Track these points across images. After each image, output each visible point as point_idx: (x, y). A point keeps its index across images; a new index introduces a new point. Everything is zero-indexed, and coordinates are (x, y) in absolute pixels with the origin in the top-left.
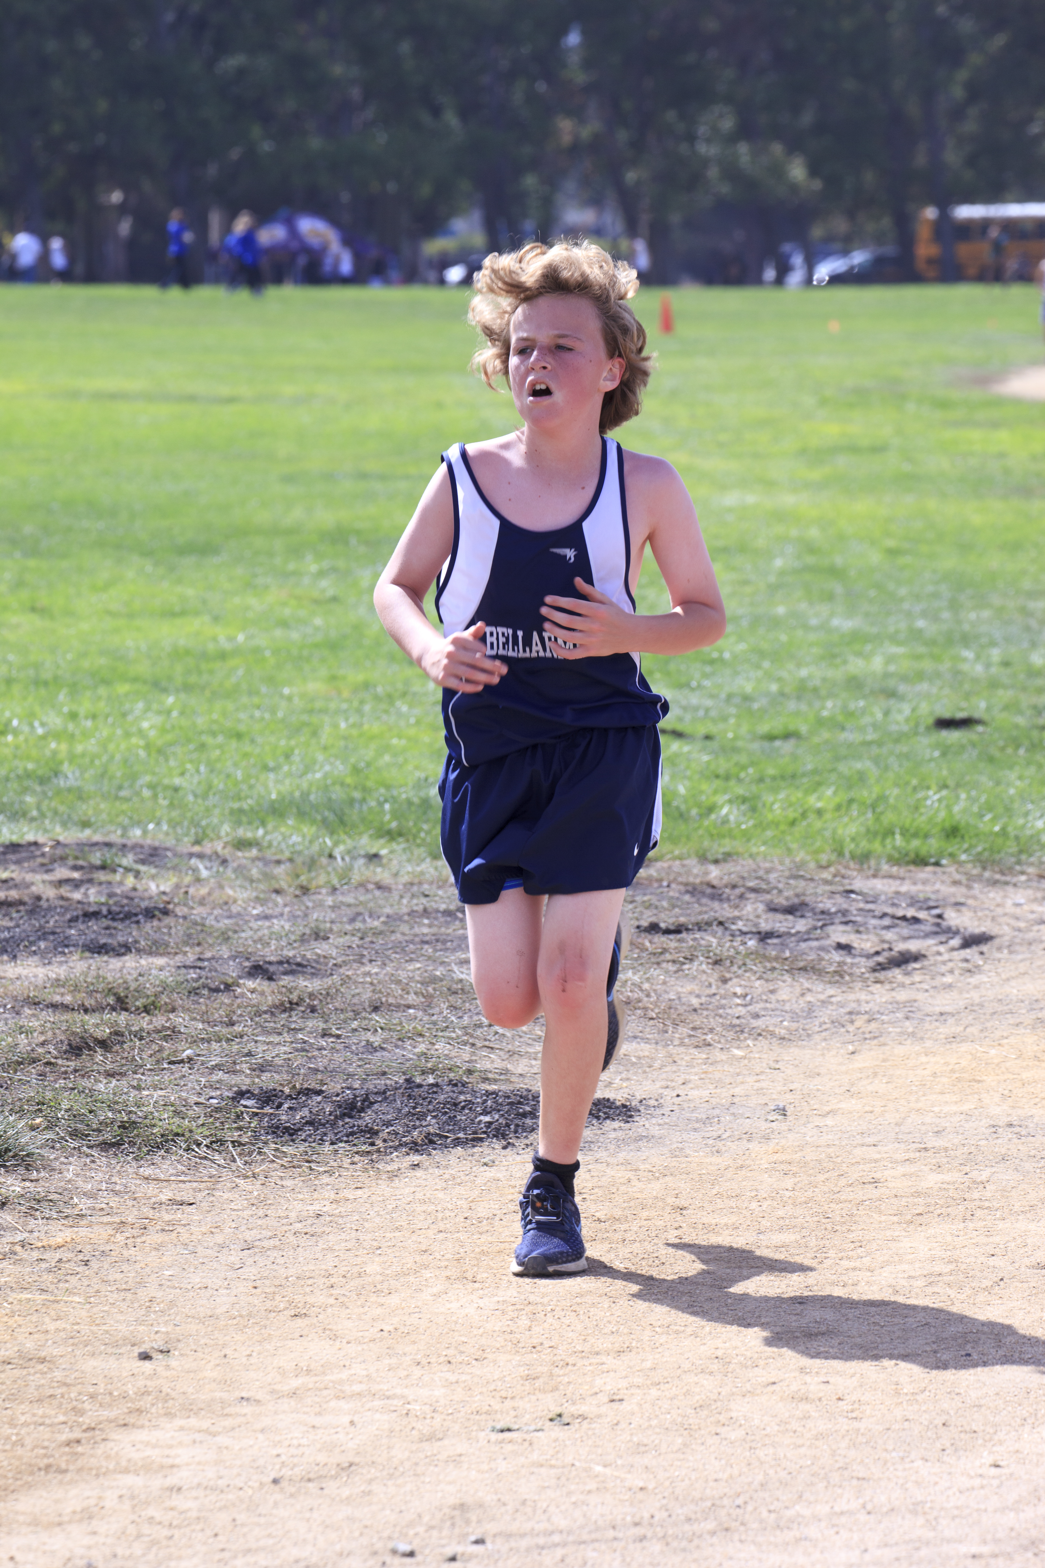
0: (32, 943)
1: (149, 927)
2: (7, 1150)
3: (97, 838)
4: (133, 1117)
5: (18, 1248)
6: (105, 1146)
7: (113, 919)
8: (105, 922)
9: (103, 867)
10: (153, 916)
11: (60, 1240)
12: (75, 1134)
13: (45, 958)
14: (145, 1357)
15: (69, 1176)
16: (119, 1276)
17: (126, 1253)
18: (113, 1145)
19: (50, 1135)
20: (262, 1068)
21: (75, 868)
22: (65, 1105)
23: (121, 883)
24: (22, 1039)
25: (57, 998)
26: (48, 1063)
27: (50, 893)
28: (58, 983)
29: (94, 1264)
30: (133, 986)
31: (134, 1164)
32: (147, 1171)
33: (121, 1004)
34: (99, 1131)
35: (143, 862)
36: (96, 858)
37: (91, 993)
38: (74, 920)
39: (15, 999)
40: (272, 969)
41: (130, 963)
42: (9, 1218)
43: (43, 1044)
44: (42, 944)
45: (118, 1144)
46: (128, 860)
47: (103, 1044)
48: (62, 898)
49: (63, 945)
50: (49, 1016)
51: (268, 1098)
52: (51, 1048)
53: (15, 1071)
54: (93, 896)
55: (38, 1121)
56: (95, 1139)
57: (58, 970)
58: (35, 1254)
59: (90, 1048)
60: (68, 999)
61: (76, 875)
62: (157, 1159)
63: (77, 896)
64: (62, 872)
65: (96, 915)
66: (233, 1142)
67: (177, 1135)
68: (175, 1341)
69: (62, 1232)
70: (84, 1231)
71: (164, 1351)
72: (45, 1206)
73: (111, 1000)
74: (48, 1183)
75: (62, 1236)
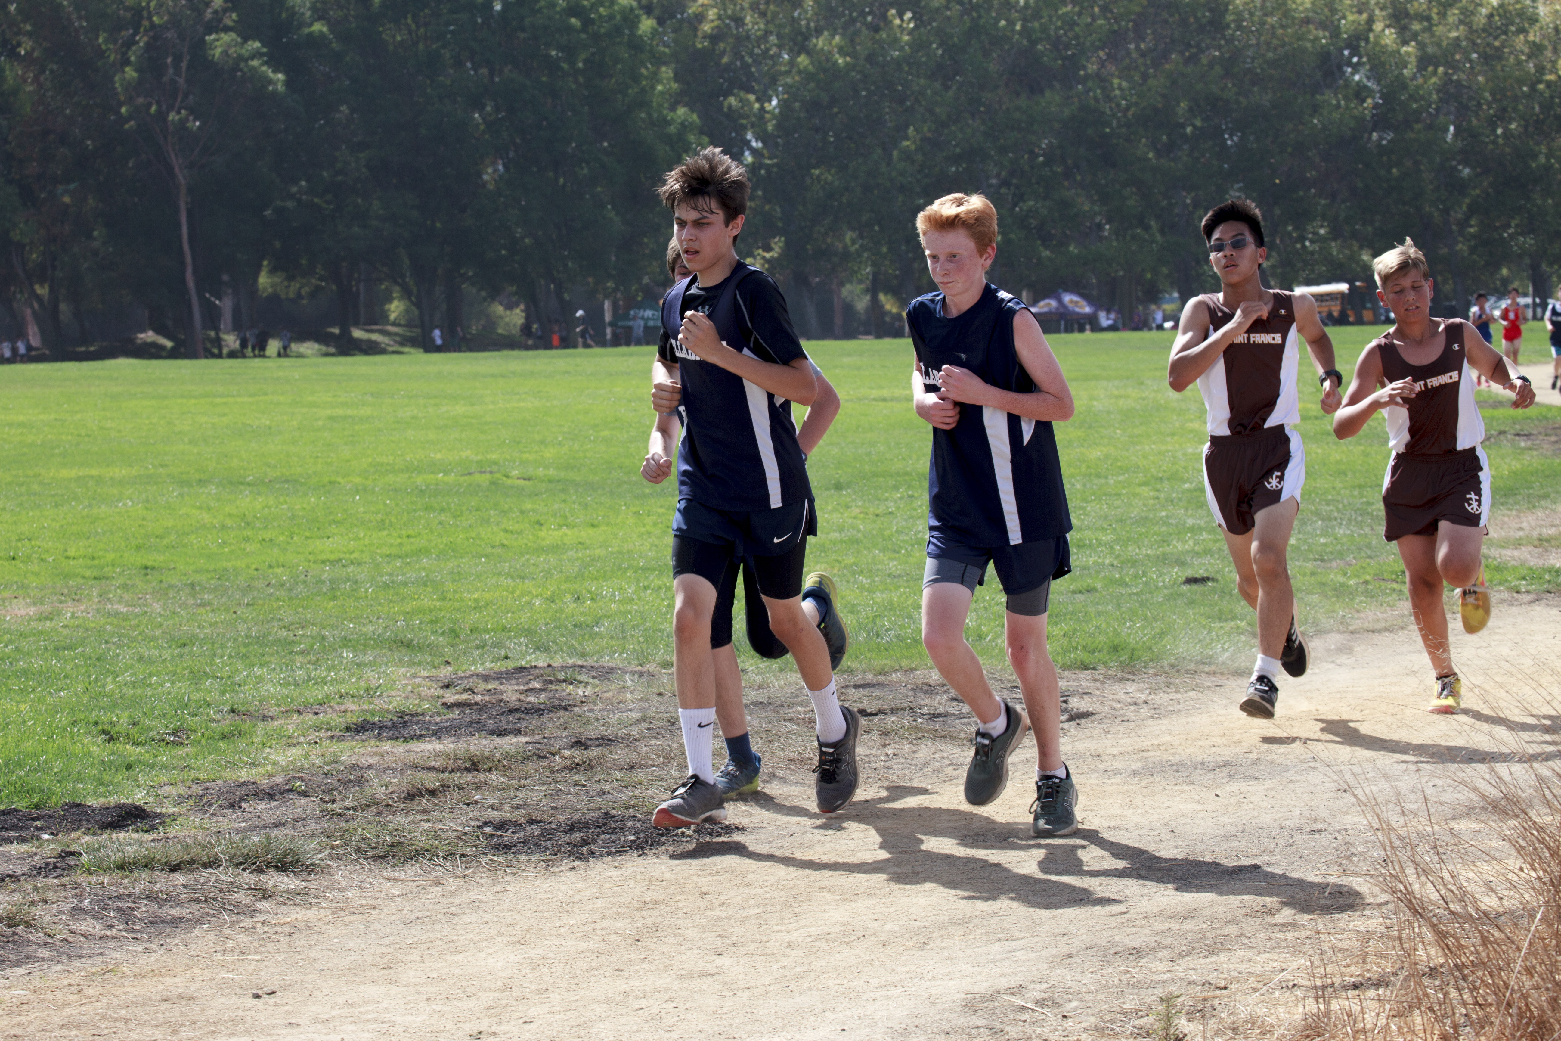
1: (545, 718)
3: (578, 663)
4: (402, 840)
5: (259, 925)
6: (376, 858)
9: (564, 681)
11: (288, 920)
12: (358, 850)
13: (456, 739)
14: (257, 996)
15: (338, 878)
17: (323, 928)
18: (380, 858)
20: (518, 807)
21: (545, 682)
22: (360, 832)
23: (564, 691)
24: (381, 791)
25: (433, 764)
26: (388, 805)
28: (437, 755)
29: (295, 936)
30: (491, 756)
31: (390, 870)
32: (396, 875)
33: (469, 767)
34: (375, 849)
35: (596, 677)
36: (564, 675)
40: (589, 743)
42: (267, 906)
43: (393, 793)
45: (384, 857)
46: (584, 677)
47: (433, 793)
48: (519, 700)
49: (477, 730)
50: (412, 775)
51: (502, 826)
52: (394, 796)
55: (337, 842)
56: (370, 854)
57: (457, 746)
58: (265, 929)
59: (421, 796)
61: (541, 686)
62: (409, 865)
64: (533, 685)
66: (462, 855)
67: (427, 850)
68: (285, 988)
69: (298, 914)
70: (312, 914)
71: (274, 993)
72: (299, 897)
73: (468, 764)
74: (314, 883)
75: (294, 917)
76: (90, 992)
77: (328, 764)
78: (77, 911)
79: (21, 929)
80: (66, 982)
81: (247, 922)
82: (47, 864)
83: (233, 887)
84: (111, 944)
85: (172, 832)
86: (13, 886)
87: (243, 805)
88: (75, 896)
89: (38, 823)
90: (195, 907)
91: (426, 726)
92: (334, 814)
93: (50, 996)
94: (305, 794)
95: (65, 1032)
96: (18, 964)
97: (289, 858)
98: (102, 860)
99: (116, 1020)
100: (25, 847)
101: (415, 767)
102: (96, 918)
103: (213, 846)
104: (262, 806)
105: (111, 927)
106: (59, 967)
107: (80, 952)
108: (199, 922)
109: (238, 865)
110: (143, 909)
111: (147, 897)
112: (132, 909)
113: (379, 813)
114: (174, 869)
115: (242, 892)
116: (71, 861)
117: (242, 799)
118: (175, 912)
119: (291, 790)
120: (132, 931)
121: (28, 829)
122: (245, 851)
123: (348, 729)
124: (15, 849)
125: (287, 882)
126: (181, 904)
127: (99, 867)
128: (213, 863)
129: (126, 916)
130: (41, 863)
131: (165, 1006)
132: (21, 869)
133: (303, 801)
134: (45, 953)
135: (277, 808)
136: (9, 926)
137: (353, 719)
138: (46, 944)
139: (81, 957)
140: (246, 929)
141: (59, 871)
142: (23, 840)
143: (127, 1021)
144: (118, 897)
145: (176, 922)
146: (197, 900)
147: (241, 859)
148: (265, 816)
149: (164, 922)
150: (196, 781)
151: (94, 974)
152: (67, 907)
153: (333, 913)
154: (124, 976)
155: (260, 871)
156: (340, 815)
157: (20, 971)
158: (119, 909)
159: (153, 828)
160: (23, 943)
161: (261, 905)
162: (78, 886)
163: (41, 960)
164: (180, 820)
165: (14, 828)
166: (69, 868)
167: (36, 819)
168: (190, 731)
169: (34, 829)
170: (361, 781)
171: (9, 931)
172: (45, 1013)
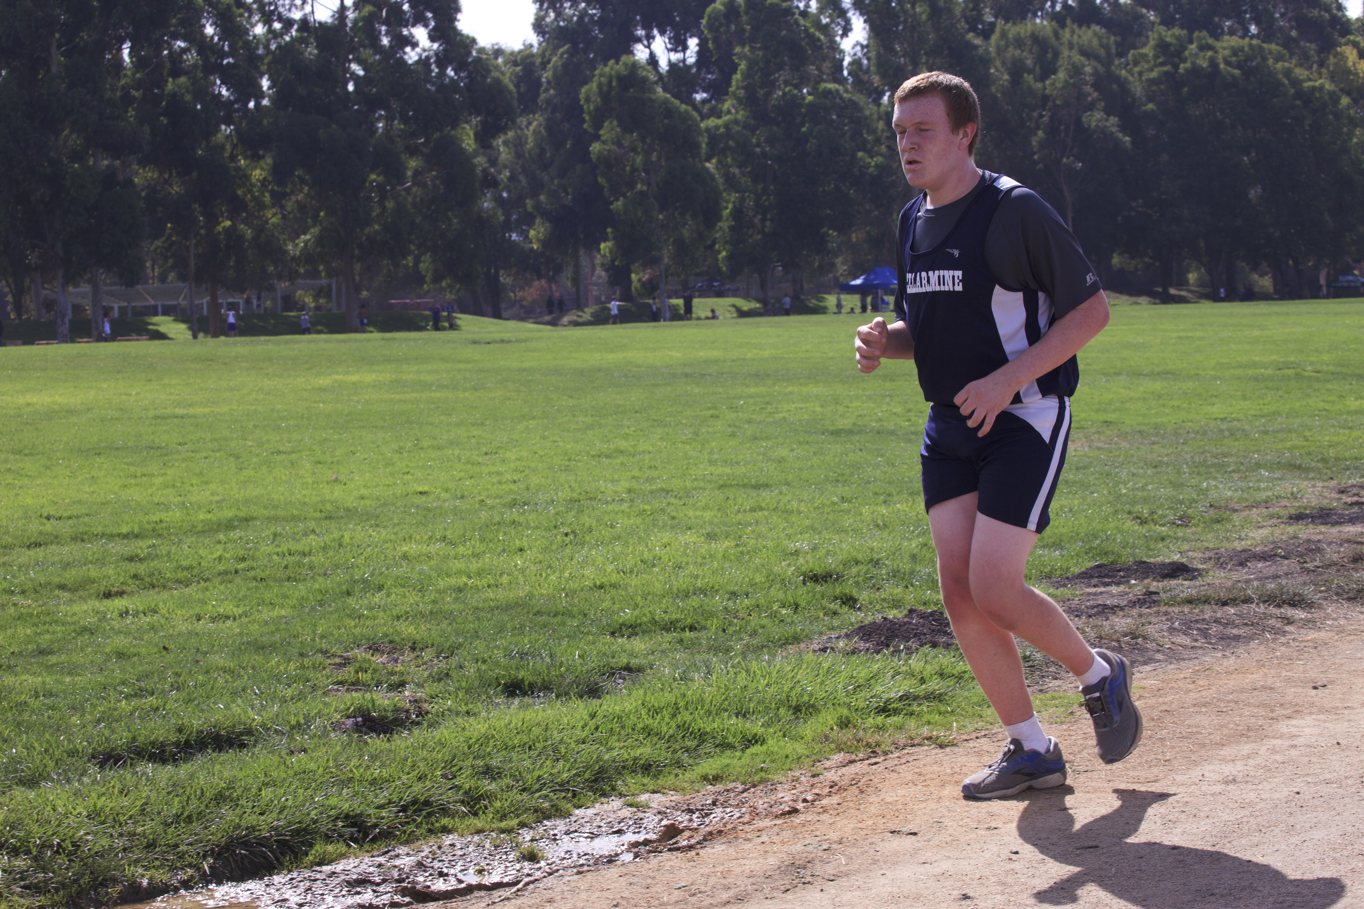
2: (1304, 601)
5: (1291, 641)
6: (1349, 599)
11: (1310, 638)
12: (1337, 594)
14: (1315, 688)
15: (1329, 611)
16: (1326, 654)
17: (1335, 644)
19: (1325, 595)
24: (1336, 556)
26: (1343, 566)
29: (1319, 649)
34: (1348, 593)
39: (1345, 540)
42: (1292, 629)
45: (1354, 599)
50: (1352, 547)
52: (1345, 560)
53: (1325, 569)
55: (1322, 589)
56: (1345, 596)
58: (1297, 644)
68: (1332, 682)
69: (1312, 635)
70: (1322, 634)
71: (1325, 686)
72: (1309, 624)
74: (1317, 614)
75: (1313, 636)
76: (1201, 683)
77: (1291, 539)
78: (1172, 630)
79: (1140, 640)
80: (1182, 676)
81: (1283, 639)
82: (1139, 599)
83: (1266, 616)
84: (1200, 652)
85: (1209, 579)
86: (1121, 613)
87: (1249, 564)
88: (1167, 620)
89: (1122, 574)
90: (1247, 628)
91: (1341, 516)
92: (1308, 571)
93: (1174, 685)
94: (1285, 557)
95: (1196, 709)
96: (1145, 663)
97: (1297, 598)
98: (1176, 596)
99: (1228, 702)
100: (1122, 588)
101: (1348, 541)
102: (1186, 635)
103: (1245, 589)
104: (1260, 565)
105: (1196, 640)
106: (1172, 666)
107: (1181, 656)
108: (1251, 638)
109: (1265, 602)
110: (1214, 629)
111: (1215, 622)
112: (1207, 629)
113: (1338, 570)
114: (1225, 604)
115: (1273, 620)
116: (1155, 598)
117: (1247, 561)
118: (1235, 631)
119: (1275, 555)
120: (1211, 643)
122: (1269, 593)
123: (1290, 518)
124: (1114, 589)
125: (1300, 614)
126: (1237, 626)
127: (1173, 601)
128: (1248, 600)
129: (1204, 633)
130: (1134, 599)
131: (1255, 693)
132: (1123, 603)
133: (1286, 562)
134: (1159, 656)
135: (1270, 566)
136: (1132, 638)
137: (1293, 511)
138: (1158, 651)
139: (1184, 660)
140: (1284, 644)
141: (1148, 605)
142: (1118, 584)
143: (1236, 702)
144: (1197, 621)
145: (1237, 638)
146: (1246, 624)
147: (1265, 598)
148: (1264, 571)
149: (1229, 638)
150: (1207, 549)
151: (1198, 671)
152: (1165, 627)
153: (1337, 634)
154: (1218, 673)
155: (1279, 606)
156: (1313, 571)
157: (1148, 668)
158: (1199, 629)
159: (1194, 578)
160: (1144, 650)
161: (1288, 628)
162: (1166, 613)
163: (1159, 661)
164: (1211, 573)
165: (1107, 576)
166: (1155, 602)
167: (1119, 571)
168: (1190, 518)
169: (1121, 577)
170: (1319, 550)
171: (1133, 642)
172: (1178, 696)
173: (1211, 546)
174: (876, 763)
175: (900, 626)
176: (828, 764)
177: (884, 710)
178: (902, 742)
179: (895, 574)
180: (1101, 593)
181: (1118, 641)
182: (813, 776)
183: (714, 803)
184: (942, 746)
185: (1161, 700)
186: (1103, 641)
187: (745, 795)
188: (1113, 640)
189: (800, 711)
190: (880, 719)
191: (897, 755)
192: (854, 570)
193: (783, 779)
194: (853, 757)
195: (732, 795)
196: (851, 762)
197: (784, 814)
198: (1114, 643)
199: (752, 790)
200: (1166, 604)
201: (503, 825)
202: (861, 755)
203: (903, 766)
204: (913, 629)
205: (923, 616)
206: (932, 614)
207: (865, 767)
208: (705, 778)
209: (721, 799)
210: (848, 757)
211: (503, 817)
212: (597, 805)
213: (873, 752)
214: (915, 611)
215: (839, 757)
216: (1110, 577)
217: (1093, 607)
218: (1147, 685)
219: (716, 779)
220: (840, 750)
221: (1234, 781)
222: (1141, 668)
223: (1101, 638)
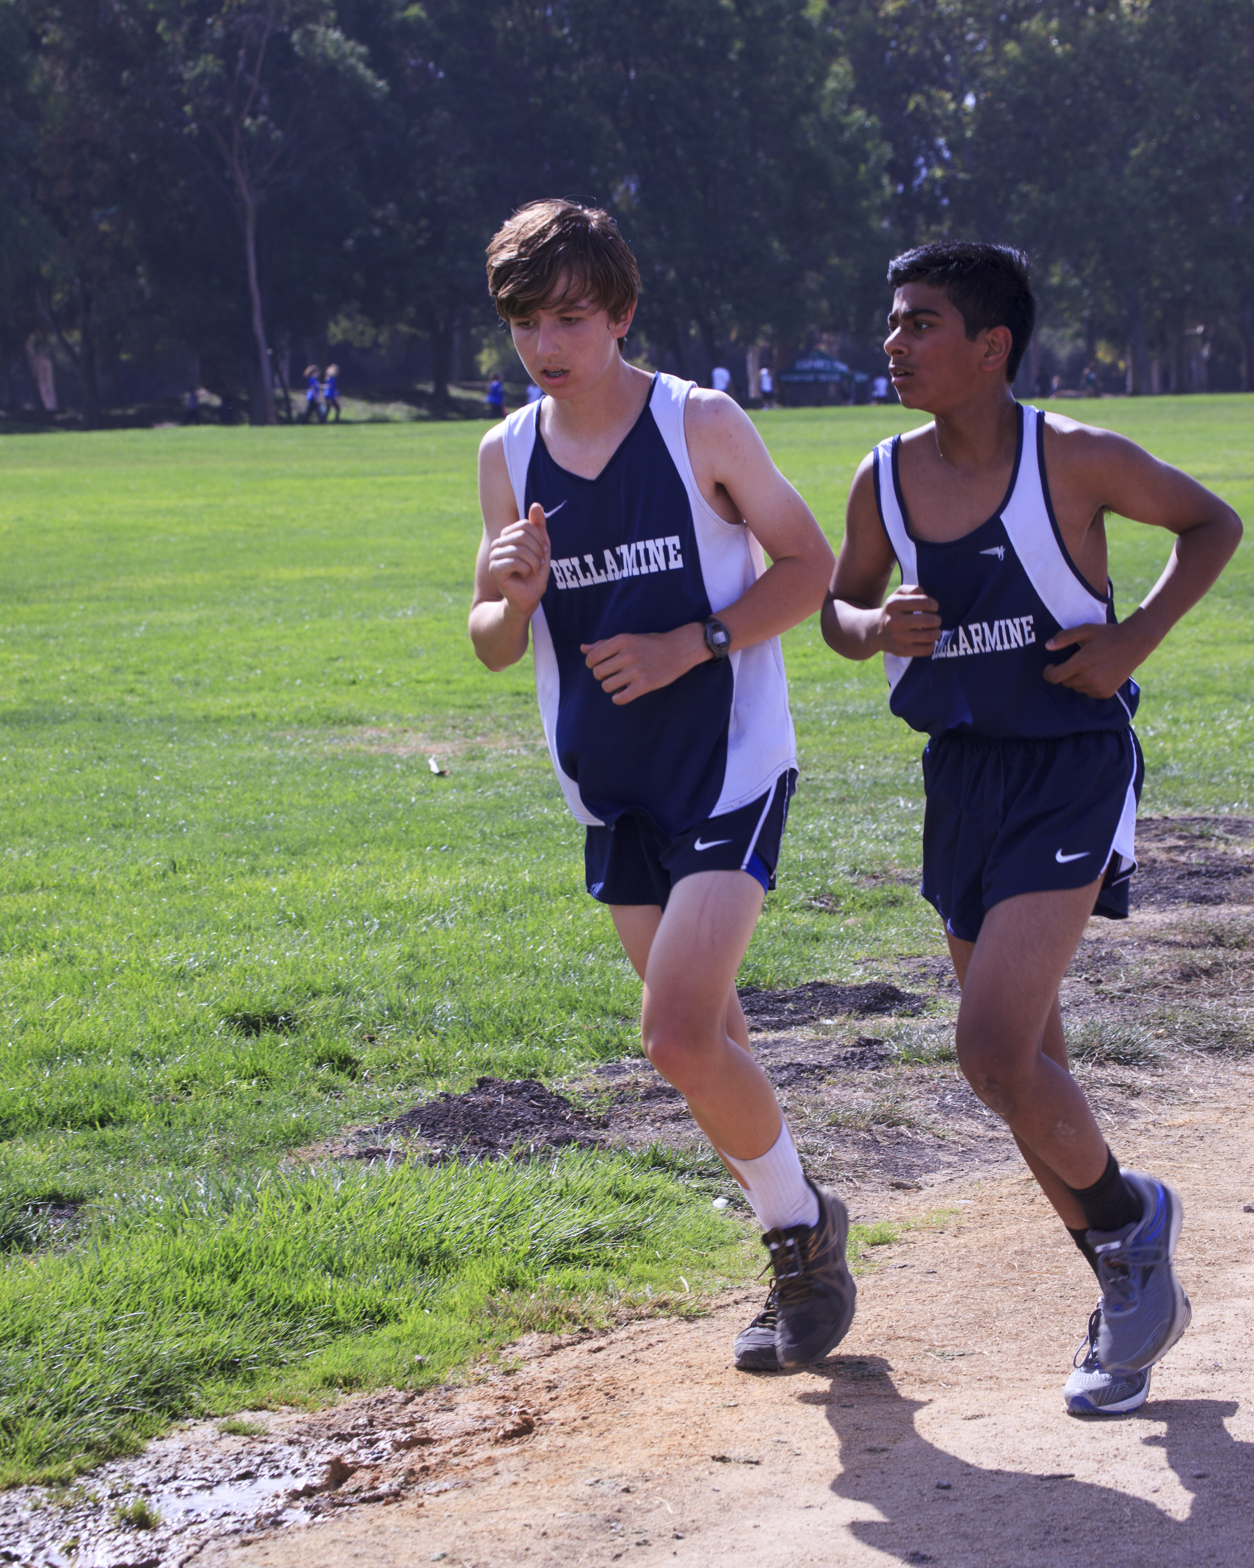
0: (1151, 896)
1: (1237, 882)
2: (1139, 1053)
3: (1196, 814)
4: (1232, 1028)
5: (1150, 1127)
6: (1211, 1050)
7: (1210, 877)
8: (1204, 879)
9: (1201, 837)
10: (1240, 874)
11: (1181, 1121)
12: (1188, 1041)
13: (1161, 907)
15: (1186, 1072)
16: (1226, 1149)
17: (1231, 1131)
18: (1217, 1049)
19: (1170, 1042)
21: (1181, 838)
22: (1181, 1019)
23: (1215, 849)
24: (1147, 969)
25: (1171, 938)
26: (1166, 987)
27: (1163, 857)
28: (1171, 926)
29: (1207, 1139)
30: (1227, 928)
31: (1233, 1063)
32: (1243, 1069)
33: (1219, 942)
34: (1206, 1038)
35: (1231, 832)
36: (1196, 830)
37: (1196, 934)
38: (1181, 877)
39: (1140, 938)
41: (1224, 910)
42: (1143, 1104)
43: (1162, 972)
44: (1159, 897)
45: (1221, 1049)
46: (1219, 831)
47: (1207, 972)
48: (1172, 861)
49: (1172, 897)
50: (1165, 951)
52: (1168, 976)
53: (1143, 993)
54: (1195, 858)
55: (1161, 1031)
56: (1202, 1045)
57: (1170, 917)
58: (1164, 1132)
59: (1197, 976)
60: (1179, 938)
61: (1181, 843)
63: (1183, 859)
64: (1171, 841)
65: (1197, 874)
69: (1182, 1115)
70: (1198, 1114)
73: (1211, 939)
74: (1170, 1078)
75: (1182, 1118)
78: (945, 1109)
79: (903, 1128)
80: (1005, 1191)
81: (1134, 1123)
82: (853, 1054)
85: (943, 1015)
86: (834, 1079)
88: (930, 1091)
89: (790, 1006)
93: (999, 1206)
96: (929, 1169)
97: (1129, 1049)
98: (919, 1049)
100: (809, 1032)
105: (993, 1127)
106: (978, 1173)
115: (1105, 1089)
116: (879, 1050)
121: (781, 1012)
124: (794, 1035)
125: (1143, 1078)
127: (915, 1057)
130: (842, 1052)
132: (828, 1061)
136: (889, 1126)
138: (940, 1146)
140: (1140, 1131)
141: (874, 1062)
142: (793, 1025)
147: (1076, 1050)
150: (901, 957)
152: (933, 1104)
155: (1100, 1064)
157: (938, 1177)
159: (915, 1013)
160: (914, 1146)
161: (1134, 1104)
162: (921, 1080)
163: (950, 1165)
164: (941, 1002)
165: (764, 1010)
166: (882, 1058)
167: (785, 1001)
168: (837, 898)
169: (792, 1012)
170: (1112, 959)
171: (892, 1131)
172: (1023, 1226)
173: (906, 951)
174: (600, 1349)
175: (483, 1110)
176: (520, 1352)
177: (561, 1259)
178: (623, 1312)
179: (395, 1013)
180: (777, 1043)
181: (869, 1131)
182: (508, 1373)
183: (371, 1423)
184: (690, 1318)
185: (998, 1233)
186: (844, 1131)
187: (410, 1407)
188: (861, 1129)
189: (427, 1263)
190: (568, 1274)
191: (623, 1334)
192: (316, 1006)
193: (460, 1379)
194: (556, 1340)
195: (392, 1408)
196: (556, 1348)
197: (509, 1436)
198: (862, 1134)
199: (418, 1399)
200: (905, 1062)
201: (50, 1471)
202: (565, 1338)
203: (646, 1353)
204: (508, 1115)
205: (509, 1090)
206: (525, 1087)
207: (586, 1356)
208: (329, 1382)
209: (380, 1416)
210: (550, 1340)
211: (43, 1460)
212: (175, 1433)
213: (584, 1330)
214: (490, 1081)
215: (531, 1341)
216: (773, 1012)
217: (781, 1069)
218: (959, 1208)
219: (350, 1383)
220: (529, 1328)
221: (1217, 1367)
222: (925, 1177)
223: (836, 1124)
